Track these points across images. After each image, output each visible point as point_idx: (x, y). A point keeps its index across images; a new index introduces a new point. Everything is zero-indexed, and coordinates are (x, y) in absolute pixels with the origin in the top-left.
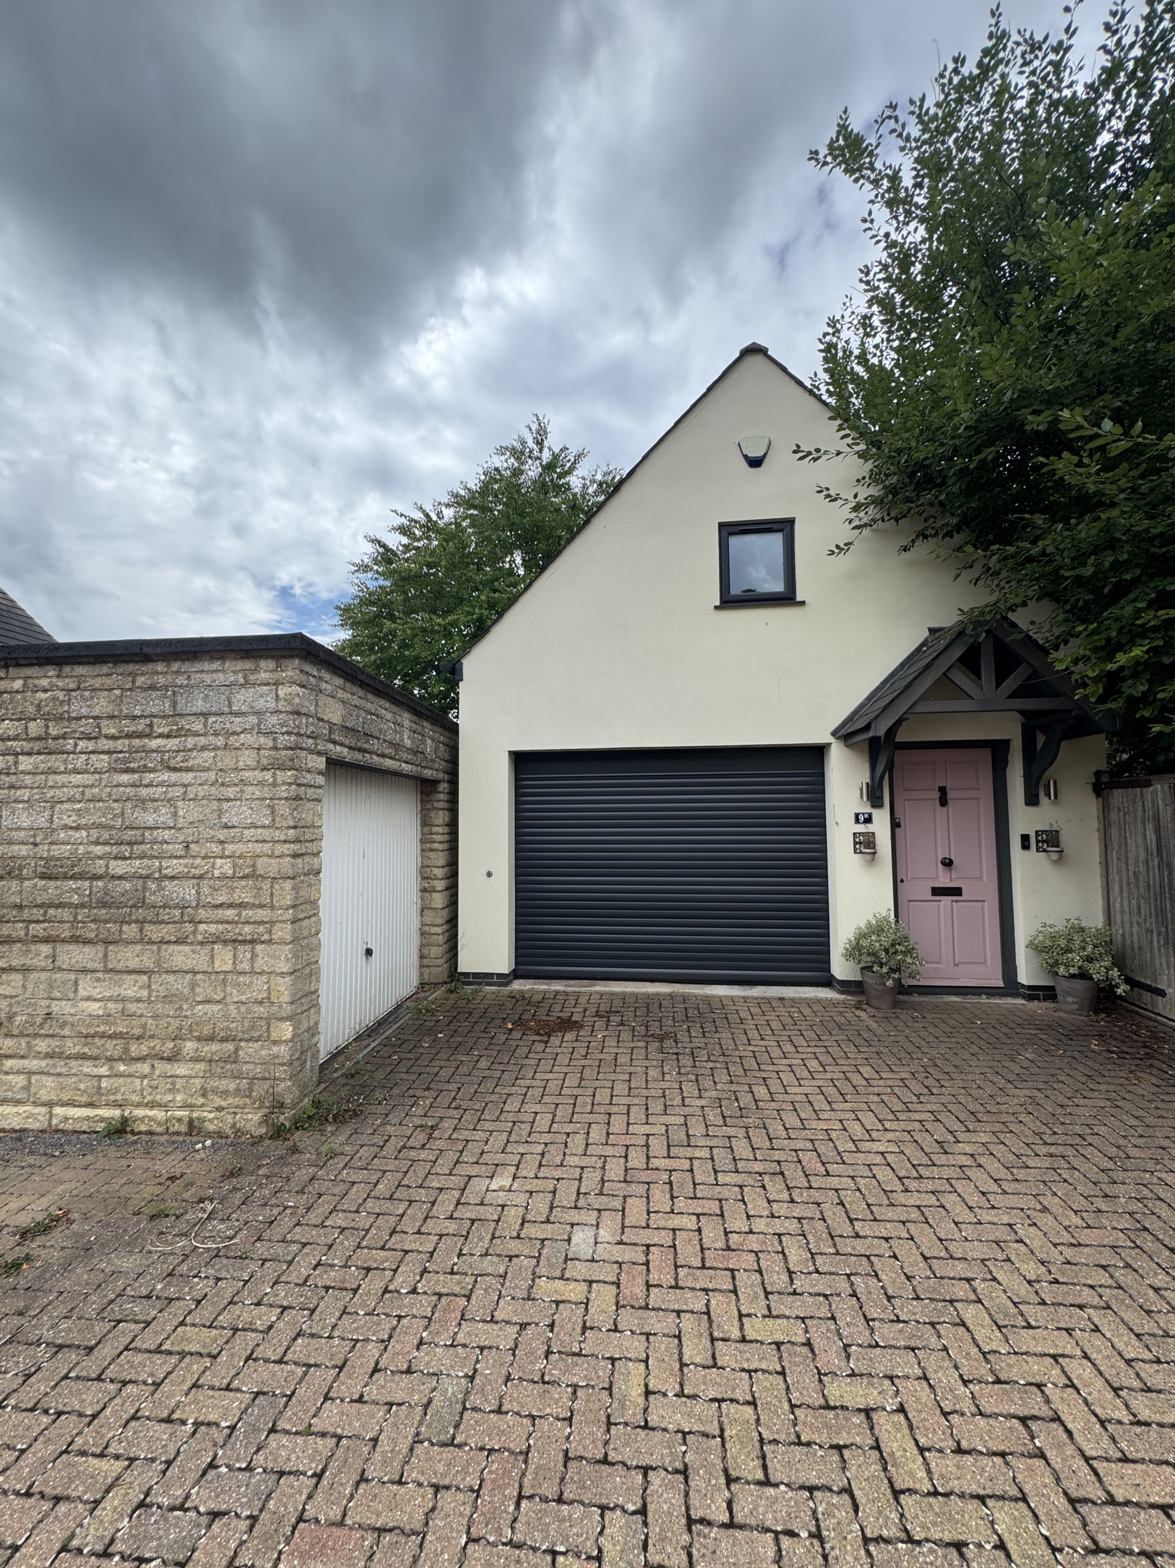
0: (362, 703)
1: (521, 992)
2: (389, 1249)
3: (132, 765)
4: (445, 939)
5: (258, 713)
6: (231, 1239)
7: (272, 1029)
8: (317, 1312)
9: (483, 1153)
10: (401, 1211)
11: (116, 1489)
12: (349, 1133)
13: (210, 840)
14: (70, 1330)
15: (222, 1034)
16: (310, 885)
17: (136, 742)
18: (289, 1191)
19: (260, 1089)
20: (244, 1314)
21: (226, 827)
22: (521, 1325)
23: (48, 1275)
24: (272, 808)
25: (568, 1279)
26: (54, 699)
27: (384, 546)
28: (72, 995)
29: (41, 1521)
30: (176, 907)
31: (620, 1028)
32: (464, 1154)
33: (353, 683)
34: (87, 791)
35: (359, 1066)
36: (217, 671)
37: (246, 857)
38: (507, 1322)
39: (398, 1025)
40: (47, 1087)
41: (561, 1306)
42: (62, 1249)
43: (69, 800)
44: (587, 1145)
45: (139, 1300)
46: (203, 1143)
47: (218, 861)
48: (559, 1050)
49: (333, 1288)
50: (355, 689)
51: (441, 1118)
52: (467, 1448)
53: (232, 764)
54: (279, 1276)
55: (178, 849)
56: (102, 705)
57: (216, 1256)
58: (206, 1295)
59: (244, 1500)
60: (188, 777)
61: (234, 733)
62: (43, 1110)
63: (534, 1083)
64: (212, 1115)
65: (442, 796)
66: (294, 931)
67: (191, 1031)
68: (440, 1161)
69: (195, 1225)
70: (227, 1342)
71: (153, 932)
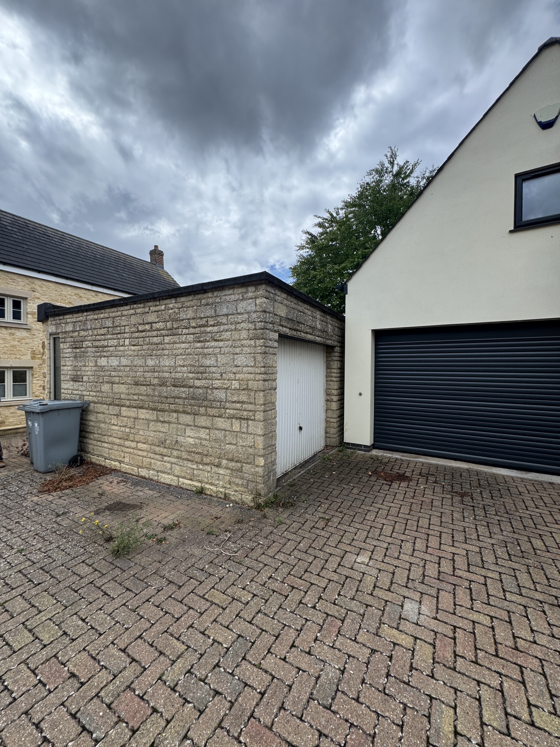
0: (296, 306)
1: (376, 456)
2: (303, 580)
3: (201, 339)
4: (338, 425)
5: (248, 313)
6: (236, 552)
7: (256, 460)
8: (268, 602)
9: (353, 540)
10: (310, 561)
11: (181, 658)
12: (289, 514)
13: (230, 372)
14: (174, 575)
15: (236, 459)
16: (272, 395)
17: (202, 329)
18: (261, 536)
19: (251, 486)
20: (238, 593)
21: (236, 366)
22: (372, 650)
23: (170, 548)
24: (254, 357)
25: (401, 631)
26: (175, 312)
27: (311, 234)
28: (184, 435)
29: (154, 661)
30: (218, 401)
31: (435, 484)
32: (343, 538)
33: (291, 296)
34: (187, 351)
35: (295, 482)
36: (232, 294)
37: (244, 380)
38: (364, 645)
39: (314, 464)
40: (177, 470)
41: (397, 647)
42: (176, 538)
43: (181, 355)
44: (414, 550)
45: (199, 570)
46: (229, 504)
47: (233, 381)
48: (397, 491)
49: (276, 592)
50: (292, 299)
51: (333, 516)
52: (338, 716)
53: (238, 337)
54: (254, 578)
55: (218, 376)
56: (190, 314)
57: (229, 559)
58: (223, 577)
59: (229, 690)
60: (221, 344)
61: (239, 323)
62: (176, 478)
63: (383, 507)
64: (233, 493)
65: (336, 354)
66: (264, 416)
67: (224, 456)
68: (331, 539)
69: (223, 542)
70: (229, 604)
71: (211, 411)
